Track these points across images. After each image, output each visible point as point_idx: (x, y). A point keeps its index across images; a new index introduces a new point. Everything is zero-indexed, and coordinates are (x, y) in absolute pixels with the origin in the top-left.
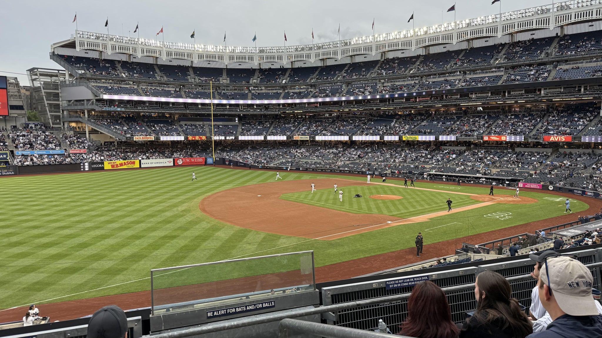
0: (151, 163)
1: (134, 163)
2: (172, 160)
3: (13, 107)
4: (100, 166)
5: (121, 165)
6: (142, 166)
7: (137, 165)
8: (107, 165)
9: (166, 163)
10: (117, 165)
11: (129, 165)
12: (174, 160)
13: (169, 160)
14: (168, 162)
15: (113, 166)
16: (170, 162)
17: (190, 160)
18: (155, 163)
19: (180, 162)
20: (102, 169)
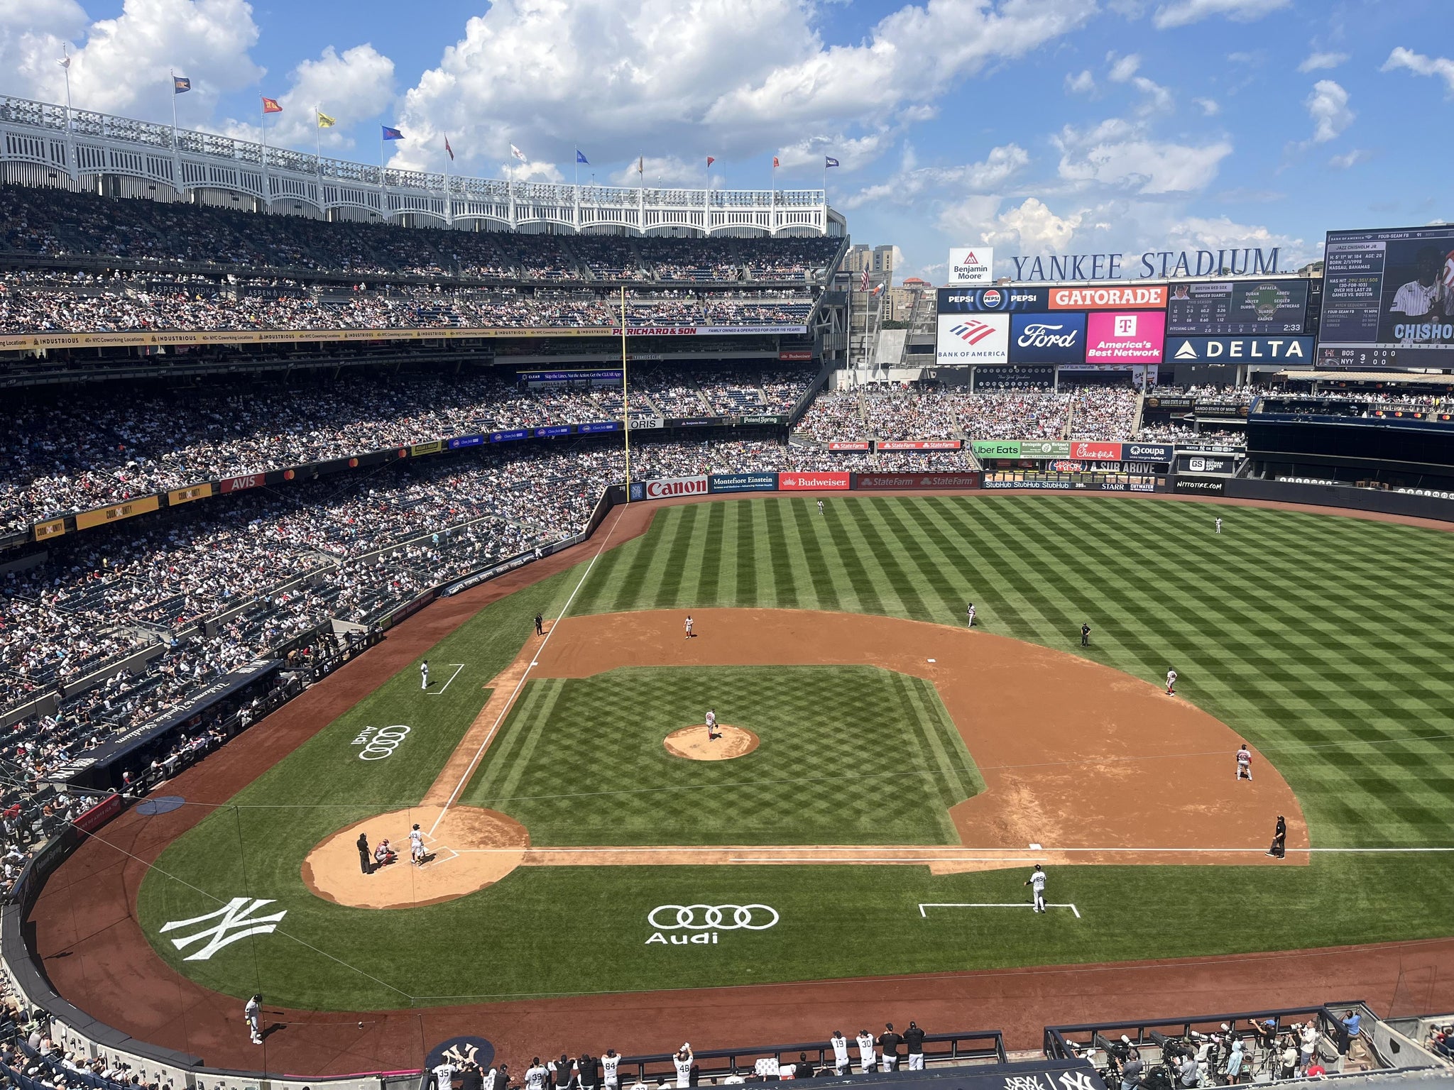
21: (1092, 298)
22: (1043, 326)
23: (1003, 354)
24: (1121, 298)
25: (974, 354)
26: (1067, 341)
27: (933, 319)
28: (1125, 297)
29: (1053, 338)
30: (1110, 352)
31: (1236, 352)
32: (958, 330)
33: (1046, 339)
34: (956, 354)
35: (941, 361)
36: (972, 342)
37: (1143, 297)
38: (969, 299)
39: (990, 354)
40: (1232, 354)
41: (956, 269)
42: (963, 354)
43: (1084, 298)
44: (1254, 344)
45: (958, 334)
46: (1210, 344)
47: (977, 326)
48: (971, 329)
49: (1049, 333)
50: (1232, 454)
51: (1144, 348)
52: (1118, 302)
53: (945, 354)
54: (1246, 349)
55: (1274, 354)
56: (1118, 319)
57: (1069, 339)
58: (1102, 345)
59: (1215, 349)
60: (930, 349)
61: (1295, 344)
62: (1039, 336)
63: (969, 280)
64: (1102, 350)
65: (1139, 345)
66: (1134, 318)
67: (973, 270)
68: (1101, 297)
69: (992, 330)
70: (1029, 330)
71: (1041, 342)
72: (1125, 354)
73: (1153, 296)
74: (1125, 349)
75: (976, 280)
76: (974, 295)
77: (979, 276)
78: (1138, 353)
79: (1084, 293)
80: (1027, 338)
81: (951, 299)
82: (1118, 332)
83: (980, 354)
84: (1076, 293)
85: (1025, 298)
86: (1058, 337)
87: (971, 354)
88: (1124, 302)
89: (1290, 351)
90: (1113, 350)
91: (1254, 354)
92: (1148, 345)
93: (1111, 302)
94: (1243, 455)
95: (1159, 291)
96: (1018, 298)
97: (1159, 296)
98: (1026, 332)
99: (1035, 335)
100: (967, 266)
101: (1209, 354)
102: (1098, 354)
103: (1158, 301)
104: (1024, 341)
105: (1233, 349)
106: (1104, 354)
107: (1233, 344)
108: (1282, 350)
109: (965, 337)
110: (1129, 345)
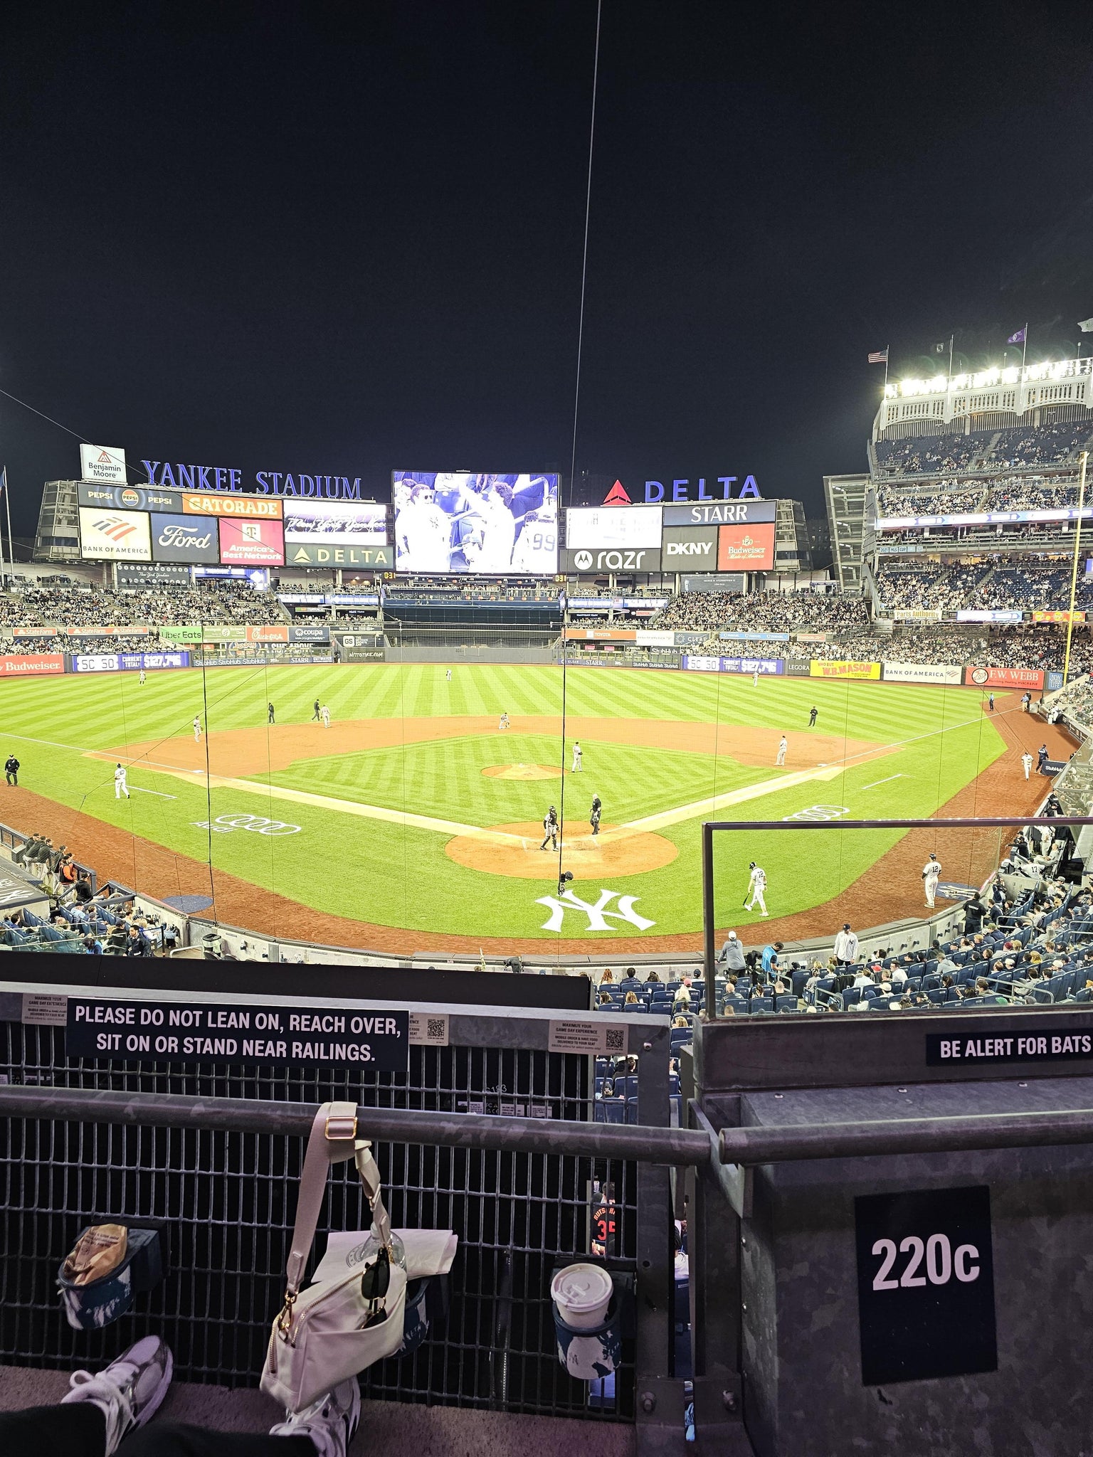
0: (907, 673)
1: (869, 668)
2: (959, 669)
3: (782, 555)
4: (804, 667)
5: (843, 670)
6: (886, 677)
7: (875, 674)
8: (816, 668)
9: (942, 675)
10: (834, 671)
11: (859, 672)
12: (964, 671)
13: (951, 668)
14: (948, 673)
15: (826, 671)
16: (952, 674)
17: (1008, 675)
18: (916, 673)
19: (980, 677)
20: (806, 675)
21: (221, 506)
22: (181, 528)
23: (146, 552)
24: (245, 508)
25: (118, 550)
26: (203, 543)
27: (72, 512)
28: (249, 508)
29: (191, 540)
30: (240, 555)
31: (340, 558)
32: (101, 526)
33: (184, 540)
34: (101, 549)
35: (86, 555)
36: (116, 538)
37: (263, 507)
38: (108, 496)
39: (134, 551)
40: (337, 560)
41: (90, 465)
42: (107, 549)
43: (214, 506)
44: (352, 552)
45: (101, 529)
46: (320, 551)
47: (119, 523)
48: (113, 525)
49: (186, 534)
50: (374, 632)
51: (268, 553)
52: (243, 511)
53: (90, 549)
54: (347, 556)
55: (367, 561)
56: (245, 526)
57: (205, 541)
58: (233, 548)
59: (324, 556)
60: (73, 542)
61: (381, 553)
62: (178, 538)
63: (104, 478)
64: (233, 552)
65: (265, 549)
66: (257, 526)
67: (107, 468)
68: (229, 506)
69: (134, 528)
70: (168, 530)
71: (180, 542)
72: (253, 557)
73: (271, 509)
74: (253, 553)
75: (111, 478)
76: (113, 492)
77: (114, 476)
78: (264, 557)
79: (213, 501)
80: (166, 539)
81: (90, 494)
82: (246, 538)
83: (124, 550)
84: (206, 500)
85: (161, 500)
86: (194, 539)
87: (115, 549)
88: (248, 512)
89: (378, 559)
90: (243, 553)
91: (352, 560)
92: (272, 551)
93: (237, 511)
94: (381, 633)
95: (275, 505)
96: (155, 500)
97: (276, 509)
98: (165, 532)
99: (174, 536)
100: (101, 464)
101: (320, 559)
102: (231, 556)
103: (276, 513)
104: (164, 540)
105: (337, 556)
106: (236, 556)
107: (337, 551)
108: (373, 557)
109: (108, 533)
110: (256, 549)
